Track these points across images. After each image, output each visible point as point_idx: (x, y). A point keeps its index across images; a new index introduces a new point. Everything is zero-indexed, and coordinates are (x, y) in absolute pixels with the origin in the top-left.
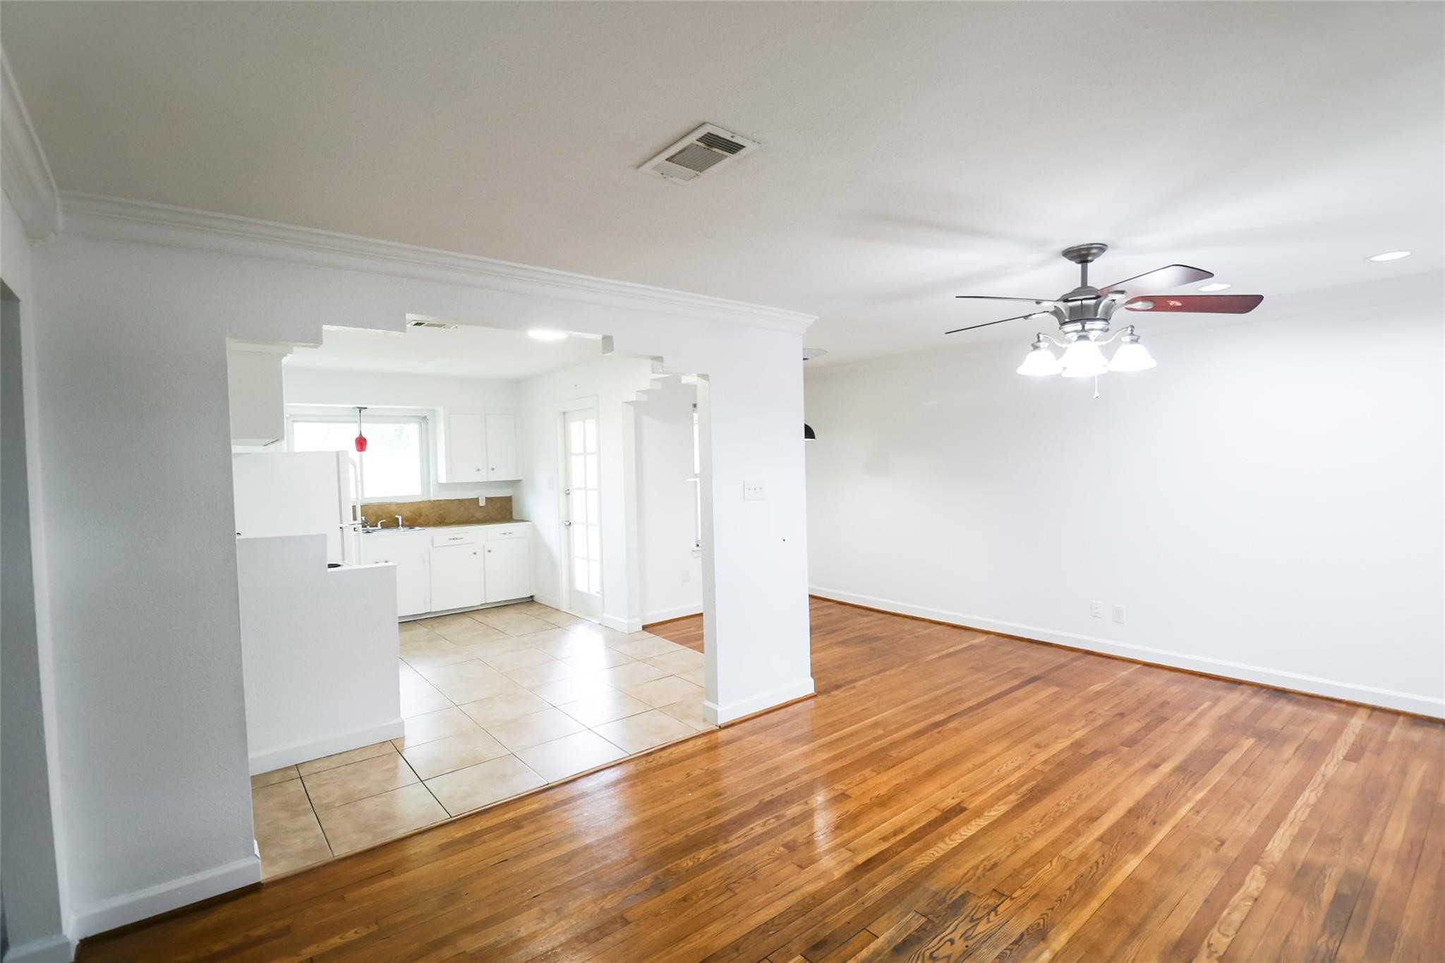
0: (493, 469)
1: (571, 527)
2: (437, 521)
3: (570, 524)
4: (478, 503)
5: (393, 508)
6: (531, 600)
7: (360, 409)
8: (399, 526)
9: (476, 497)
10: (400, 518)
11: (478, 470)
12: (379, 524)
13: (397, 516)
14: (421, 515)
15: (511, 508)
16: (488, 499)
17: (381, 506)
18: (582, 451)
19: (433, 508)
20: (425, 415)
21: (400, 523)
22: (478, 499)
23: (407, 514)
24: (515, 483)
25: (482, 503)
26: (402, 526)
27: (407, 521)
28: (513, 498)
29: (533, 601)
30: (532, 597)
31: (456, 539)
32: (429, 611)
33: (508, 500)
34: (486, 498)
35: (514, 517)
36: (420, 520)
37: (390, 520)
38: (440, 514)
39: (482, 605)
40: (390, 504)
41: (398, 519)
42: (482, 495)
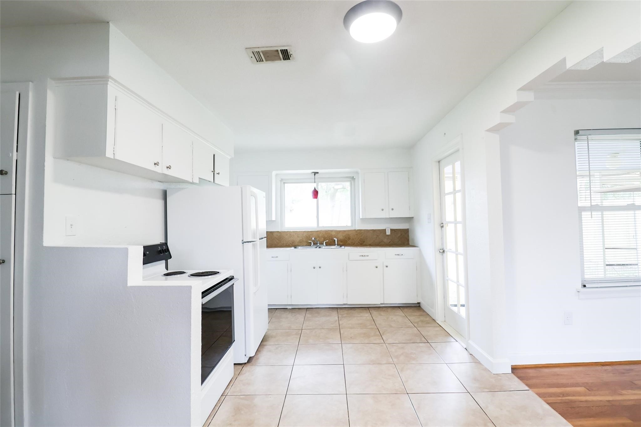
0: (393, 209)
1: (445, 254)
2: (359, 243)
3: (444, 251)
4: (386, 233)
5: (333, 233)
6: (417, 306)
7: (315, 173)
8: (335, 245)
9: (384, 228)
10: (336, 240)
11: (383, 210)
12: (324, 243)
13: (334, 239)
14: (349, 239)
15: (408, 236)
16: (391, 230)
17: (327, 232)
18: (452, 191)
19: (357, 235)
20: (353, 176)
21: (336, 243)
22: (385, 230)
23: (341, 237)
24: (410, 219)
25: (388, 233)
26: (338, 245)
27: (342, 242)
28: (409, 230)
29: (419, 306)
30: (419, 303)
31: (365, 256)
32: (346, 303)
33: (406, 232)
34: (391, 229)
35: (410, 244)
36: (349, 242)
37: (331, 241)
38: (361, 239)
39: (381, 304)
40: (332, 231)
41: (335, 240)
42: (388, 227)
